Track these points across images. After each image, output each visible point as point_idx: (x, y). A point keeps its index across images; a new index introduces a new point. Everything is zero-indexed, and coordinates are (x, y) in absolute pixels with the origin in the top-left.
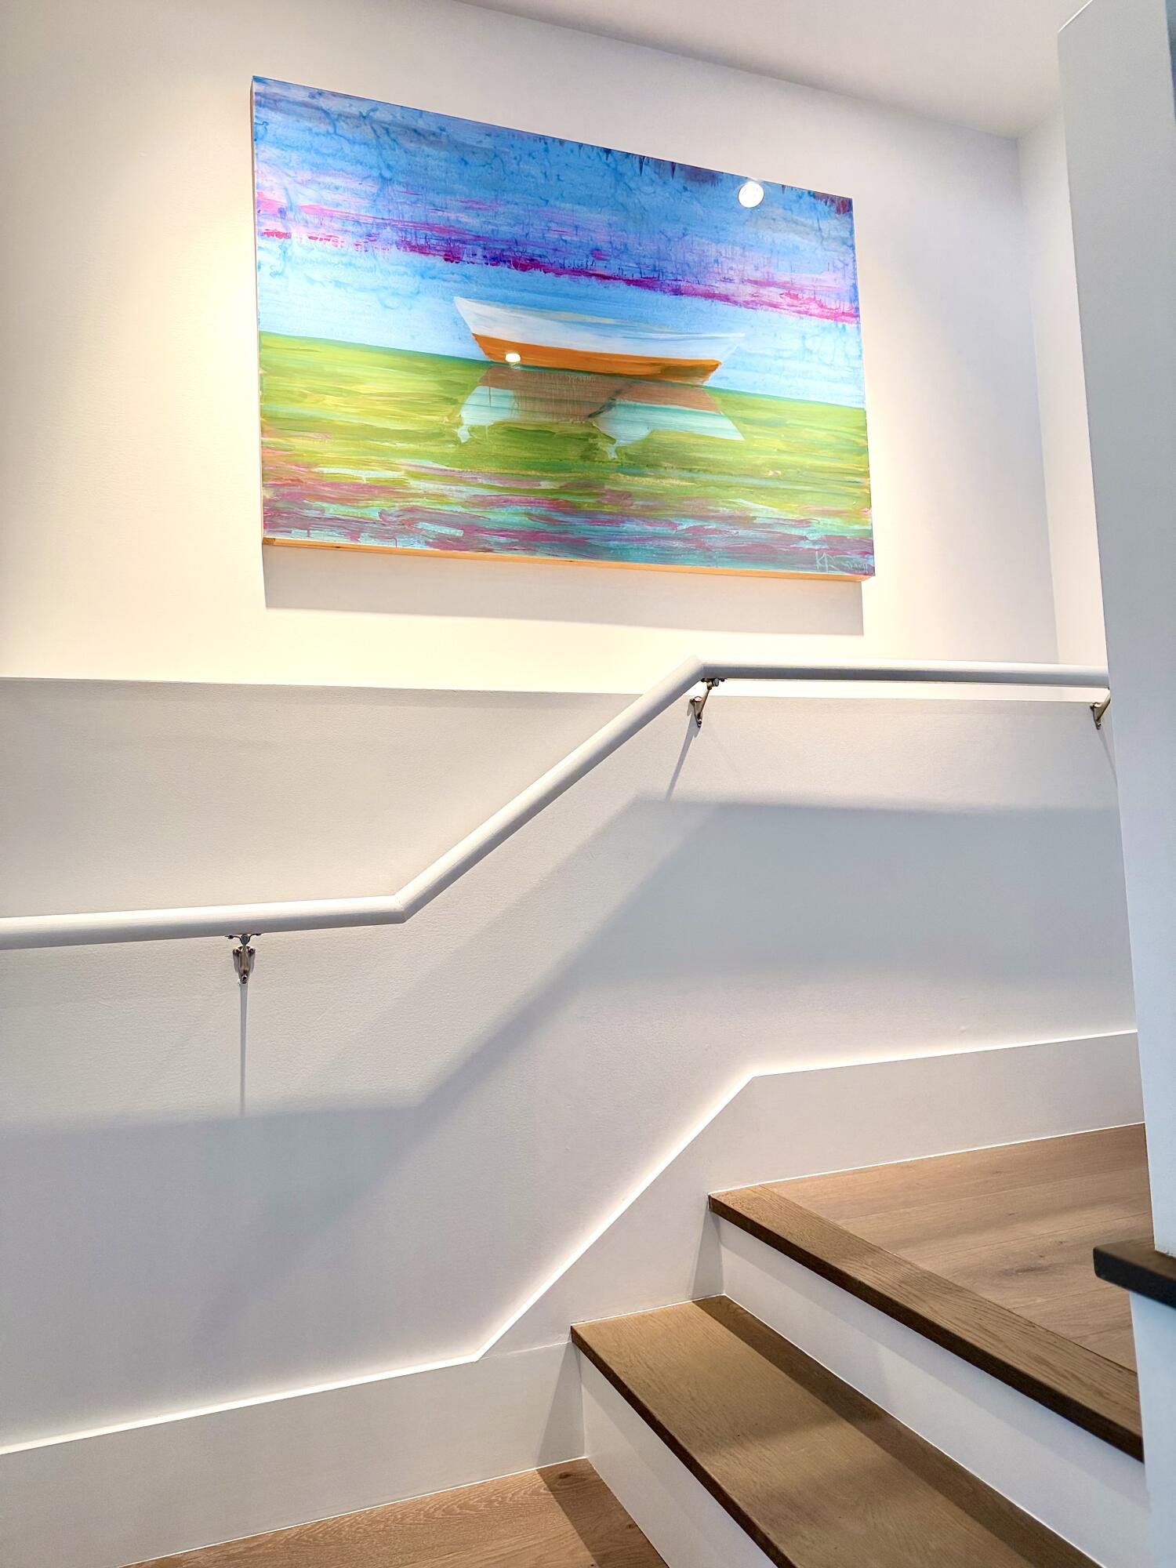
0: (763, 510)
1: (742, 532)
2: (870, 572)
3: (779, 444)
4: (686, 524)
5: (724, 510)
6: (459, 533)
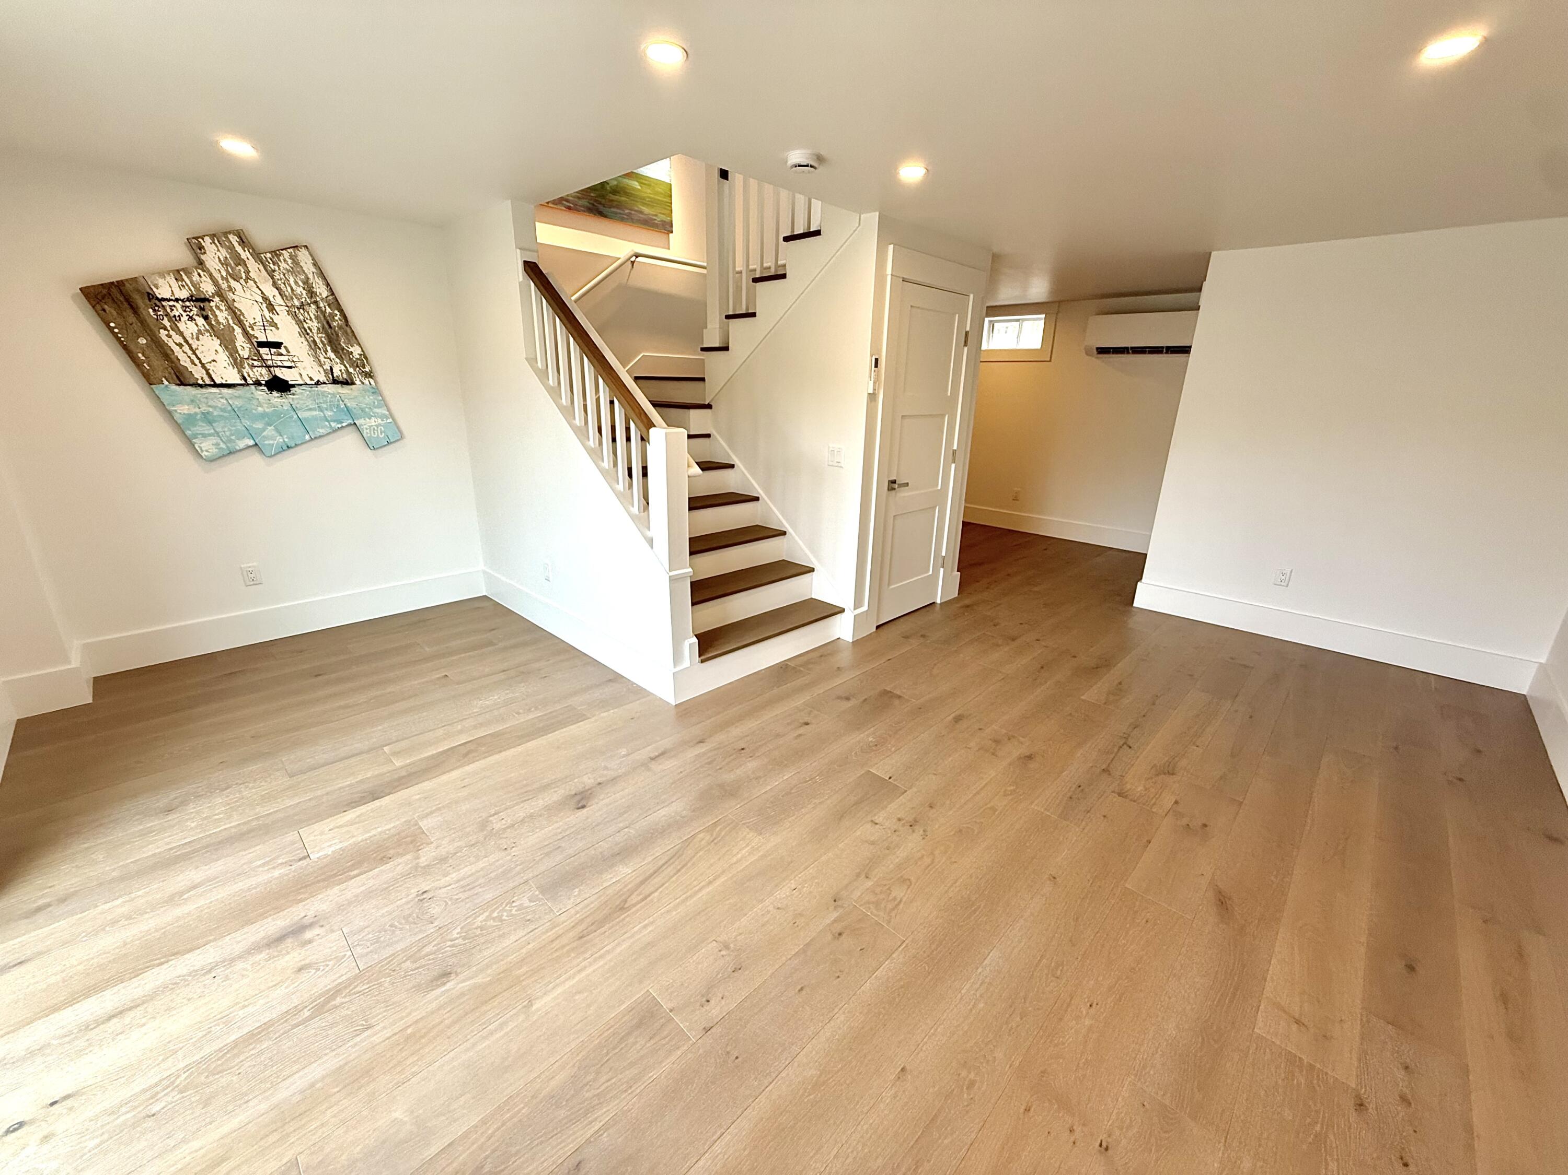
0: (646, 210)
1: (641, 215)
2: (672, 232)
3: (649, 191)
4: (627, 211)
5: (636, 209)
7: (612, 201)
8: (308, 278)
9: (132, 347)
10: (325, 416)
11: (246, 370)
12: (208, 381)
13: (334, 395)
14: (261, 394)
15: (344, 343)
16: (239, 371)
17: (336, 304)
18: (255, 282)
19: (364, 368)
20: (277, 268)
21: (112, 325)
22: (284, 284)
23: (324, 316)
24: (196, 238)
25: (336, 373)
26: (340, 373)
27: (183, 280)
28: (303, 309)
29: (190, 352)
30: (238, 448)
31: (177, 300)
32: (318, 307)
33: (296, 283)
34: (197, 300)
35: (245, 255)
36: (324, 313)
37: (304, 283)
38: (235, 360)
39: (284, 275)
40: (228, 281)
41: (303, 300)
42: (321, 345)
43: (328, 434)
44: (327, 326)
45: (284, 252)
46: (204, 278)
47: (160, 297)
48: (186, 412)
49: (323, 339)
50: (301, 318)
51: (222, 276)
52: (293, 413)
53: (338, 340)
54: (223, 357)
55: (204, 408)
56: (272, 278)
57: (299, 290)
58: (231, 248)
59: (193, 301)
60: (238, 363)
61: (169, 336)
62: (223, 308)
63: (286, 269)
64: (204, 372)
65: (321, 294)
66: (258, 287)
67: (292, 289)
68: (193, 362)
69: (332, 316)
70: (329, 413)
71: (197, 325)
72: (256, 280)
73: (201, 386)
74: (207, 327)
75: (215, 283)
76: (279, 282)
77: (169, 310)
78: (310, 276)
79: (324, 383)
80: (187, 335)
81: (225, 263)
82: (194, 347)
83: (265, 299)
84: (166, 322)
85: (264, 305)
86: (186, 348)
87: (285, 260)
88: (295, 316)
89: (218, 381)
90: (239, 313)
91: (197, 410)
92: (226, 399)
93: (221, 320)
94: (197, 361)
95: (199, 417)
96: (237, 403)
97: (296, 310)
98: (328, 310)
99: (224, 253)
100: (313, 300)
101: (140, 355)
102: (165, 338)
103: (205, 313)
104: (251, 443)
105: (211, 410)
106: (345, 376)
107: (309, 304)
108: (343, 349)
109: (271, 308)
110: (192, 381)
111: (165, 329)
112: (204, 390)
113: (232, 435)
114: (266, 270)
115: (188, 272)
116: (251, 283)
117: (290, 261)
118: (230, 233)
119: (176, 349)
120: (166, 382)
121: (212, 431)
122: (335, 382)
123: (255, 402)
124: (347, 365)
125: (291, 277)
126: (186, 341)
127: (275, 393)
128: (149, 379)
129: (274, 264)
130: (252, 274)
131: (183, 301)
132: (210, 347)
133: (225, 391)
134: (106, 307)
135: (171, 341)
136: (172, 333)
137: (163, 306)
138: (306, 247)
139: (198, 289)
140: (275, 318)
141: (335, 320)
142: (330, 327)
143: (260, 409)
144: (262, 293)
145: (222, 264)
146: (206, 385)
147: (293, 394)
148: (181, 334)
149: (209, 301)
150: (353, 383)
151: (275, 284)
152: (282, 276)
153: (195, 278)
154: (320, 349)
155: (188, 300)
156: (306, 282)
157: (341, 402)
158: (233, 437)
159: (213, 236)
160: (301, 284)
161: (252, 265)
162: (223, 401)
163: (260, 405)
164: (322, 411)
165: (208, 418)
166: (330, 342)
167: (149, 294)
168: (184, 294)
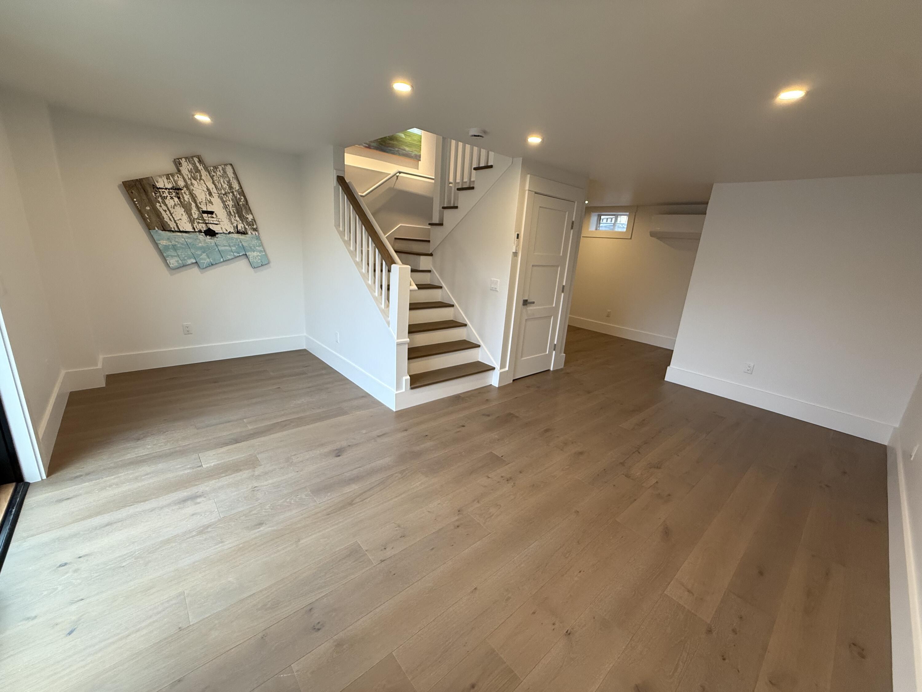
0: (407, 149)
1: (404, 152)
2: (420, 160)
3: (410, 139)
4: (397, 149)
5: (402, 148)
6: (367, 146)
7: (390, 144)
8: (230, 180)
9: (143, 211)
10: (231, 249)
11: (196, 224)
12: (176, 229)
13: (237, 239)
14: (202, 237)
15: (245, 213)
16: (192, 225)
17: (242, 193)
18: (204, 181)
19: (253, 226)
20: (215, 174)
21: (135, 200)
22: (218, 182)
23: (236, 200)
24: (178, 159)
25: (239, 228)
26: (241, 228)
27: (170, 179)
28: (226, 195)
29: (169, 215)
30: (187, 263)
31: (166, 189)
32: (233, 195)
33: (224, 182)
34: (176, 189)
35: (200, 167)
36: (236, 197)
37: (228, 183)
38: (191, 220)
39: (218, 178)
40: (191, 180)
41: (226, 191)
42: (233, 214)
43: (232, 259)
44: (237, 204)
45: (220, 167)
46: (180, 178)
47: (158, 187)
48: (164, 244)
49: (234, 211)
50: (225, 199)
51: (188, 178)
52: (216, 247)
53: (242, 212)
54: (185, 217)
55: (173, 243)
56: (213, 179)
57: (225, 186)
58: (194, 164)
59: (174, 189)
60: (192, 221)
61: (161, 206)
62: (187, 193)
63: (220, 175)
64: (175, 224)
65: (235, 188)
66: (205, 184)
67: (221, 185)
68: (170, 220)
69: (240, 199)
70: (234, 248)
71: (174, 201)
72: (205, 180)
73: (173, 231)
74: (179, 203)
75: (185, 180)
76: (216, 182)
77: (162, 194)
78: (231, 179)
79: (233, 233)
80: (169, 206)
81: (190, 172)
82: (172, 212)
83: (208, 189)
84: (160, 199)
85: (207, 193)
86: (168, 212)
87: (219, 171)
88: (222, 199)
89: (181, 230)
90: (195, 196)
91: (170, 243)
92: (184, 239)
93: (186, 199)
94: (172, 219)
95: (170, 247)
96: (189, 241)
97: (223, 196)
98: (238, 196)
99: (191, 166)
100: (231, 191)
101: (146, 215)
102: (158, 207)
103: (178, 196)
104: (194, 261)
105: (177, 243)
106: (243, 230)
107: (229, 193)
108: (244, 216)
109: (210, 194)
110: (169, 229)
111: (159, 202)
112: (174, 234)
113: (185, 257)
114: (210, 175)
115: (173, 175)
116: (202, 181)
117: (222, 171)
118: (194, 156)
119: (163, 213)
120: (156, 229)
121: (176, 254)
122: (238, 232)
123: (198, 241)
124: (245, 224)
125: (222, 179)
126: (168, 209)
127: (208, 236)
128: (149, 227)
129: (214, 172)
130: (203, 177)
131: (169, 189)
132: (179, 212)
133: (184, 234)
134: (133, 191)
135: (161, 208)
136: (162, 205)
137: (159, 192)
138: (231, 165)
139: (176, 184)
140: (212, 199)
141: (240, 201)
142: (239, 205)
143: (200, 244)
144: (207, 186)
145: (189, 172)
146: (176, 231)
147: (217, 238)
148: (166, 205)
149: (181, 190)
150: (247, 234)
151: (213, 183)
152: (217, 178)
153: (176, 178)
154: (232, 216)
155: (171, 189)
156: (229, 182)
157: (240, 243)
158: (186, 258)
159: (186, 158)
160: (226, 183)
161: (204, 173)
162: (183, 239)
163: (200, 242)
164: (230, 247)
165: (175, 248)
166: (238, 213)
167: (153, 185)
168: (169, 186)
